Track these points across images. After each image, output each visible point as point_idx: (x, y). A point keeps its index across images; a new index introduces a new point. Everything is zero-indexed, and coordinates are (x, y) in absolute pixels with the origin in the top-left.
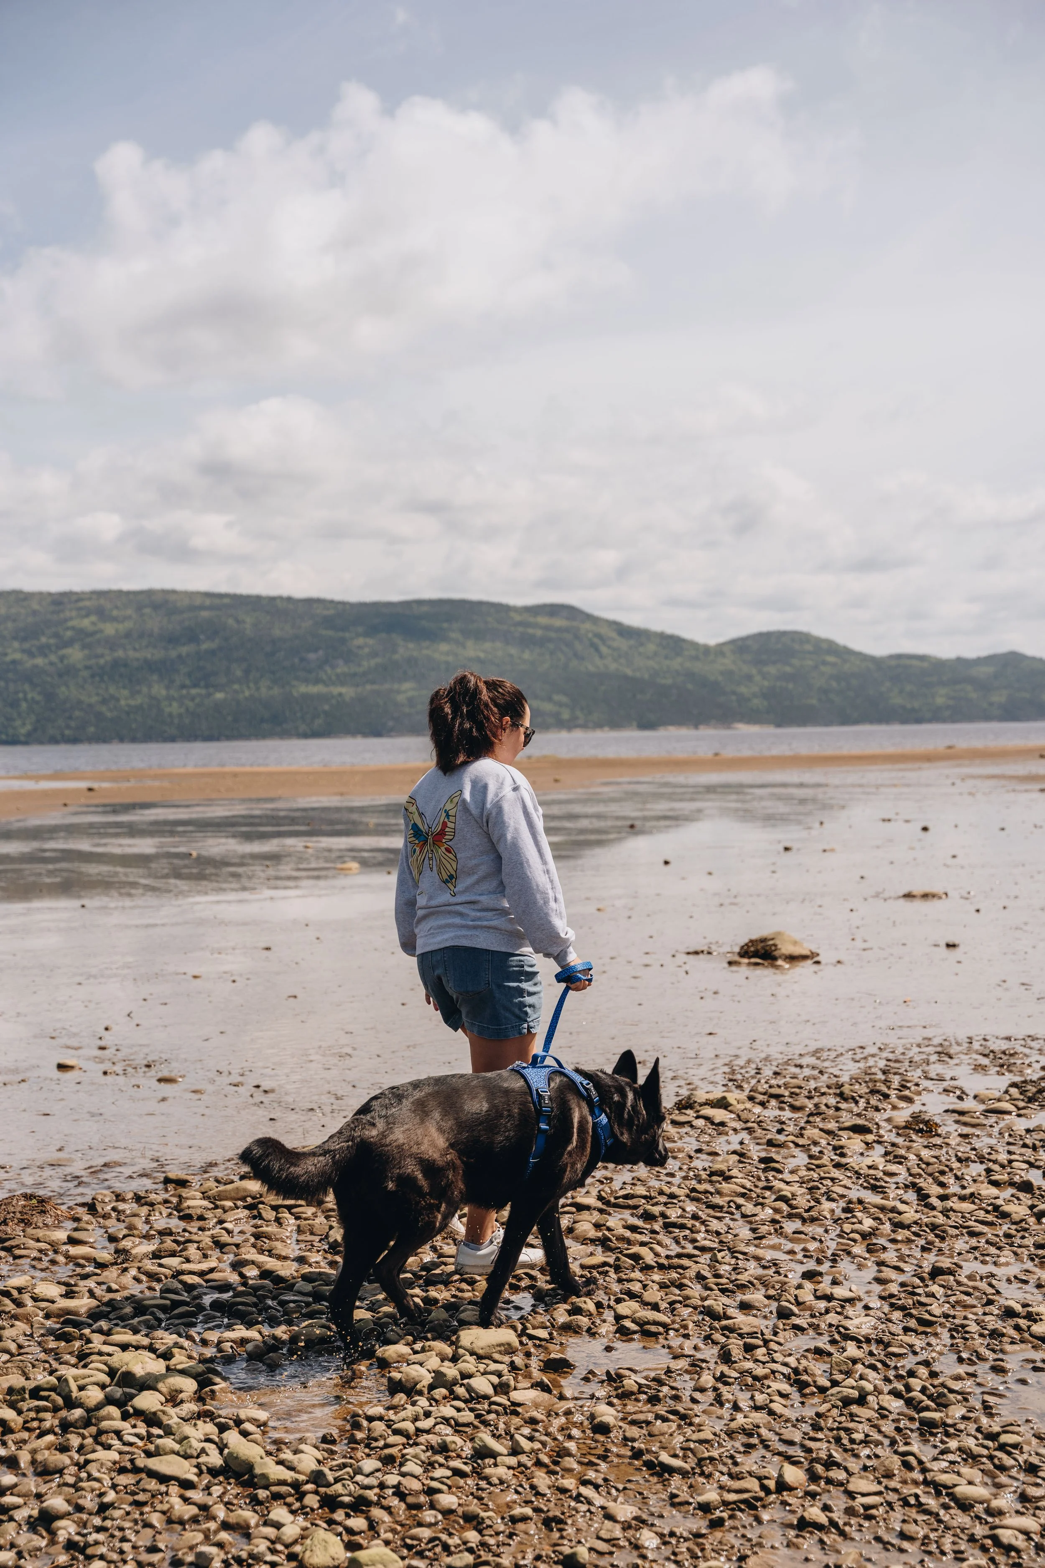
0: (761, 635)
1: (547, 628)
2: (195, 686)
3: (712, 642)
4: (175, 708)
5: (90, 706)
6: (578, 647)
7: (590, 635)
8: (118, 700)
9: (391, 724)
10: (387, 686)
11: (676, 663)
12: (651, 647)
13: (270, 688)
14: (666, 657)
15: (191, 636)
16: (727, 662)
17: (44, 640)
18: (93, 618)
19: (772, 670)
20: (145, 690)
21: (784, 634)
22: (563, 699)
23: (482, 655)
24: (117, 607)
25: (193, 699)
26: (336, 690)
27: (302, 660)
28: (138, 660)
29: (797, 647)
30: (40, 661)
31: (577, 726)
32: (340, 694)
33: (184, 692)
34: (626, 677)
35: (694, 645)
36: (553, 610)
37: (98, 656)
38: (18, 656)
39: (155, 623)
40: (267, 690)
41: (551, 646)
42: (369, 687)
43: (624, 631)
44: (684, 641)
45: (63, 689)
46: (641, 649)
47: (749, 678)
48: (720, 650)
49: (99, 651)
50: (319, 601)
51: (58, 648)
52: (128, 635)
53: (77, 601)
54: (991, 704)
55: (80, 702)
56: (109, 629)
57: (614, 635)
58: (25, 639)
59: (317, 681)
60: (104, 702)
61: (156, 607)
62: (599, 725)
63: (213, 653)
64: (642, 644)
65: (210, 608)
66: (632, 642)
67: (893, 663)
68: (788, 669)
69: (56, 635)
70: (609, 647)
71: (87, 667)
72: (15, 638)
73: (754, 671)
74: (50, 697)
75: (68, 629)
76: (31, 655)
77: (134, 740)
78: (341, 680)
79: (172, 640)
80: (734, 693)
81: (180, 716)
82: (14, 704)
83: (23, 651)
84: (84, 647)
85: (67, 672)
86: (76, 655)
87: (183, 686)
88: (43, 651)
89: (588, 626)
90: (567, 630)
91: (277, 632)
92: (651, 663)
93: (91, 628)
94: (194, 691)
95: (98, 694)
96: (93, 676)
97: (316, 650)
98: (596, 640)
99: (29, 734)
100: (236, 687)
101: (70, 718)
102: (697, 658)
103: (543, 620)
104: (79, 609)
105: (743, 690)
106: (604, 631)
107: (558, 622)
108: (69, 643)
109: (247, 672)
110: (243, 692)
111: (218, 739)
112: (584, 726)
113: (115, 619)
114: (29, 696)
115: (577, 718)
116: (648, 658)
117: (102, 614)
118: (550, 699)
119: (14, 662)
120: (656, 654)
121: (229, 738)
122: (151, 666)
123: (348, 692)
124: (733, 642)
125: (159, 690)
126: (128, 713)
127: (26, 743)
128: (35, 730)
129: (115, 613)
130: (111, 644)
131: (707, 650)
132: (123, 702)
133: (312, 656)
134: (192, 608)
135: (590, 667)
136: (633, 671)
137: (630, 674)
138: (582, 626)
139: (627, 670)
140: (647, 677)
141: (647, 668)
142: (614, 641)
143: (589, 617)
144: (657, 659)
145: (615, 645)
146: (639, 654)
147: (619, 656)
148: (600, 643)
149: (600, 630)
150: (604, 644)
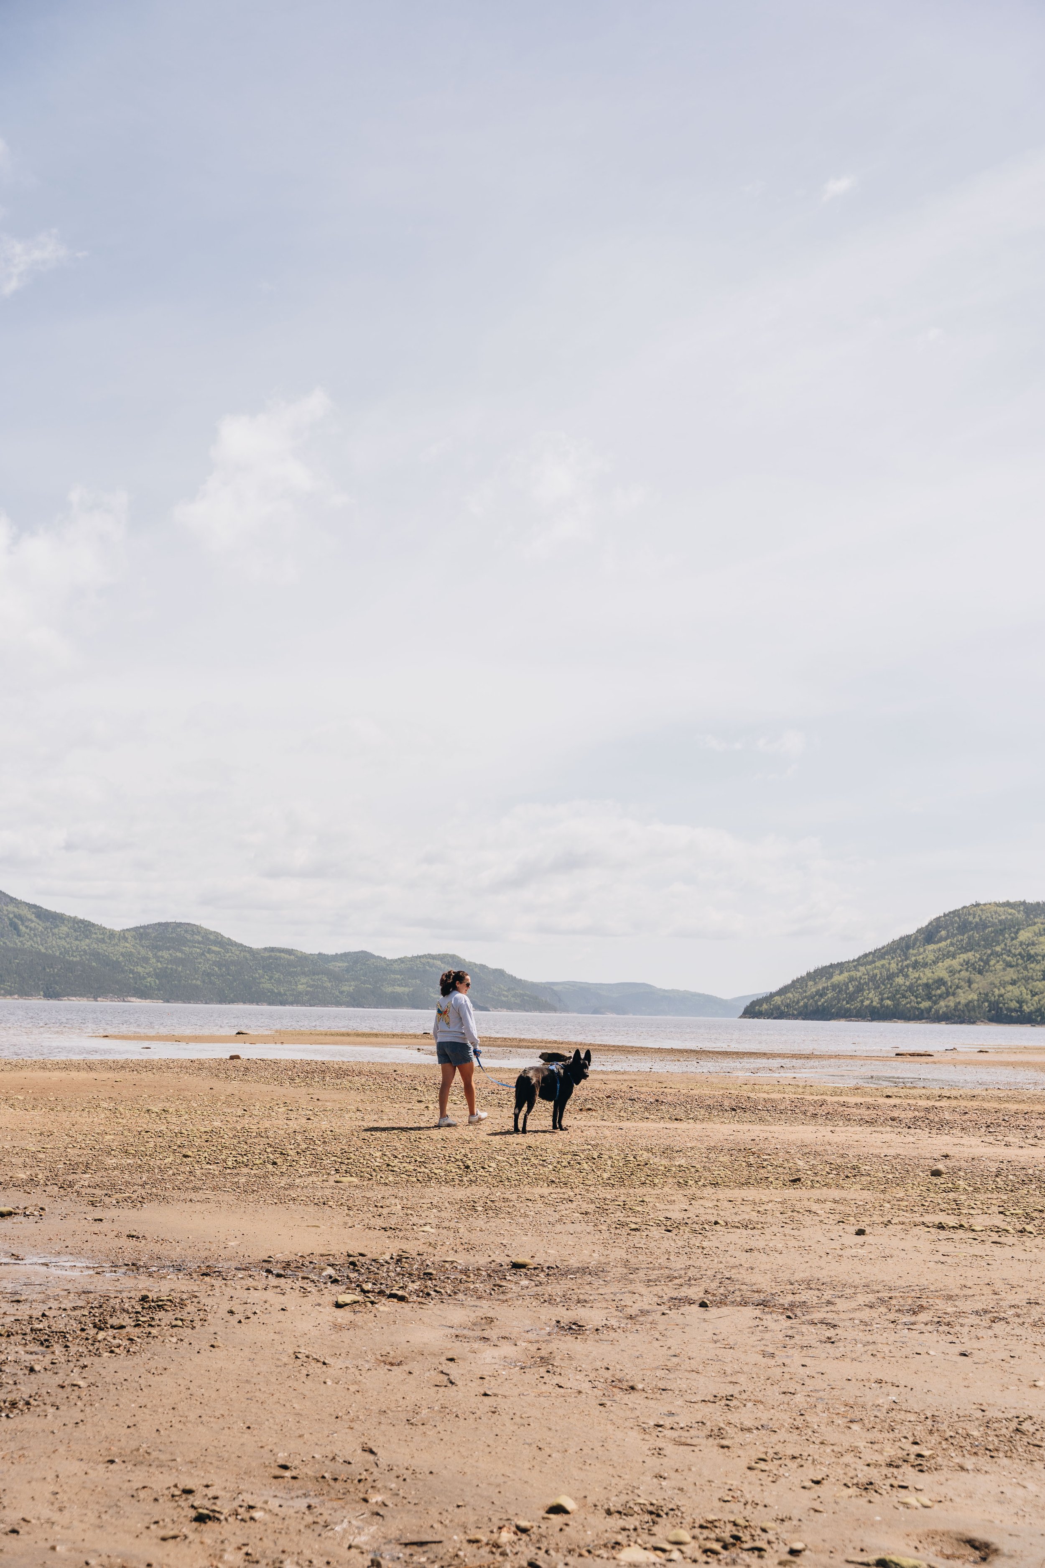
0: (160, 924)
3: (118, 928)
7: (11, 916)
11: (84, 944)
14: (76, 939)
16: (129, 946)
19: (165, 954)
21: (179, 925)
29: (189, 937)
34: (39, 953)
35: (102, 929)
43: (42, 914)
44: (93, 925)
46: (56, 931)
47: (146, 960)
48: (123, 935)
54: (342, 992)
57: (33, 917)
62: (10, 993)
64: (57, 926)
66: (48, 924)
67: (267, 954)
68: (179, 954)
70: (27, 927)
73: (150, 955)
80: (132, 971)
89: (11, 908)
92: (63, 942)
98: (16, 920)
102: (103, 941)
105: (140, 969)
106: (25, 912)
116: (60, 938)
120: (68, 935)
124: (136, 929)
131: (112, 934)
135: (8, 943)
136: (46, 949)
137: (43, 950)
138: (5, 908)
139: (40, 947)
140: (58, 954)
141: (58, 946)
142: (32, 921)
143: (12, 900)
144: (68, 939)
145: (32, 925)
146: (53, 934)
147: (35, 935)
148: (20, 923)
149: (21, 912)
150: (23, 924)
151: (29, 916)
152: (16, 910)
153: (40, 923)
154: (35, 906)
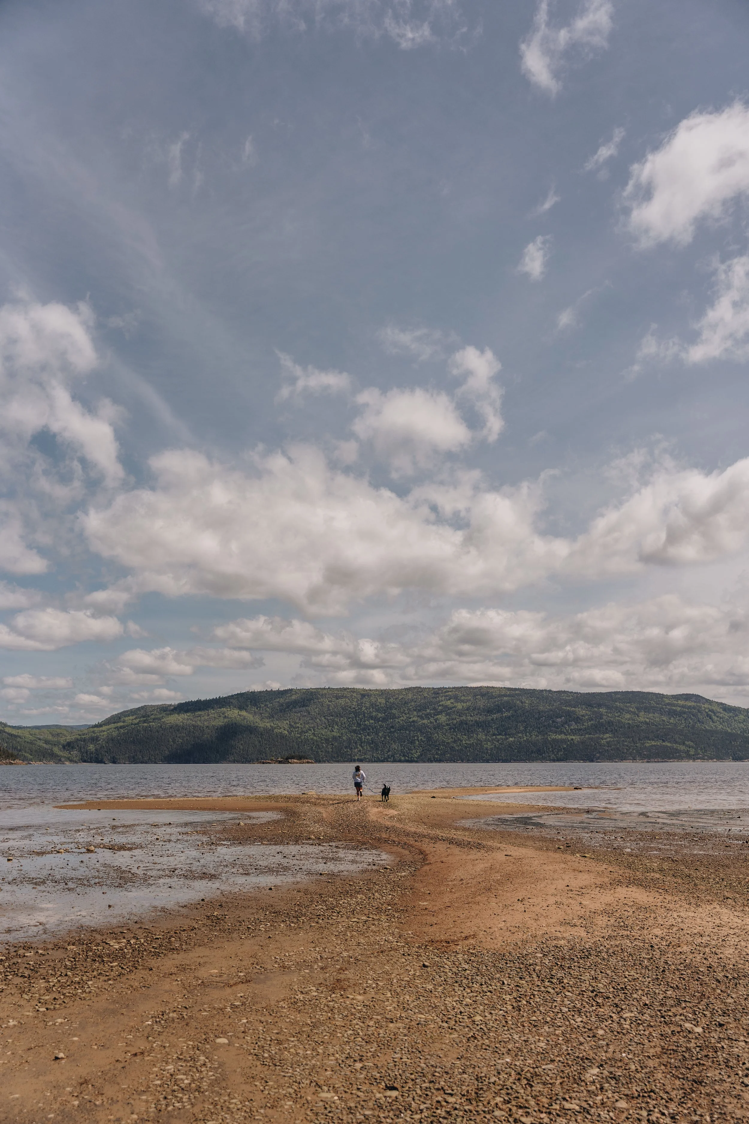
1: (683, 706)
2: (500, 734)
4: (489, 745)
5: (448, 743)
6: (700, 717)
7: (707, 710)
8: (461, 741)
9: (598, 755)
10: (597, 735)
12: (742, 717)
13: (537, 736)
15: (498, 709)
17: (428, 711)
18: (452, 701)
20: (475, 735)
22: (692, 744)
23: (648, 720)
24: (464, 695)
25: (498, 741)
26: (570, 737)
27: (553, 722)
28: (472, 721)
30: (425, 721)
31: (698, 759)
32: (572, 739)
33: (494, 737)
34: (726, 732)
36: (688, 697)
37: (452, 719)
38: (415, 719)
39: (481, 703)
40: (535, 737)
41: (685, 716)
42: (587, 736)
43: (727, 708)
45: (436, 735)
46: (736, 718)
49: (454, 717)
50: (564, 692)
51: (435, 715)
52: (468, 709)
53: (445, 692)
55: (443, 742)
56: (459, 706)
57: (721, 710)
58: (419, 711)
59: (561, 732)
60: (455, 742)
61: (483, 695)
62: (711, 758)
63: (509, 718)
64: (736, 715)
65: (509, 696)
66: (731, 714)
69: (434, 709)
70: (718, 717)
71: (447, 725)
72: (415, 710)
74: (429, 739)
75: (440, 705)
76: (422, 718)
77: (468, 761)
78: (573, 732)
79: (490, 711)
81: (492, 749)
82: (412, 742)
83: (418, 716)
84: (447, 714)
85: (439, 727)
86: (443, 718)
87: (494, 735)
88: (428, 716)
89: (706, 706)
90: (694, 708)
91: (541, 708)
92: (742, 725)
93: (451, 706)
94: (499, 737)
95: (452, 738)
96: (450, 729)
97: (561, 717)
98: (710, 713)
99: (418, 758)
100: (520, 735)
101: (438, 749)
103: (680, 702)
104: (447, 696)
106: (715, 708)
107: (689, 704)
108: (440, 713)
109: (526, 728)
110: (523, 738)
111: (510, 762)
112: (703, 759)
113: (463, 701)
114: (420, 738)
115: (699, 754)
116: (739, 722)
117: (456, 698)
118: (684, 744)
119: (413, 721)
120: (744, 721)
121: (515, 761)
122: (478, 724)
123: (576, 738)
125: (482, 736)
126: (466, 748)
127: (417, 762)
128: (421, 755)
129: (463, 698)
130: (460, 713)
132: (464, 742)
133: (559, 720)
134: (500, 696)
135: (707, 727)
136: (731, 729)
137: (729, 731)
138: (703, 706)
139: (728, 729)
140: (739, 732)
141: (739, 728)
142: (721, 713)
143: (707, 701)
144: (745, 723)
145: (721, 715)
146: (735, 720)
147: (723, 722)
148: (713, 714)
149: (713, 708)
150: (715, 715)
151: (718, 710)
152: (710, 706)
153: (726, 714)
154: (721, 704)
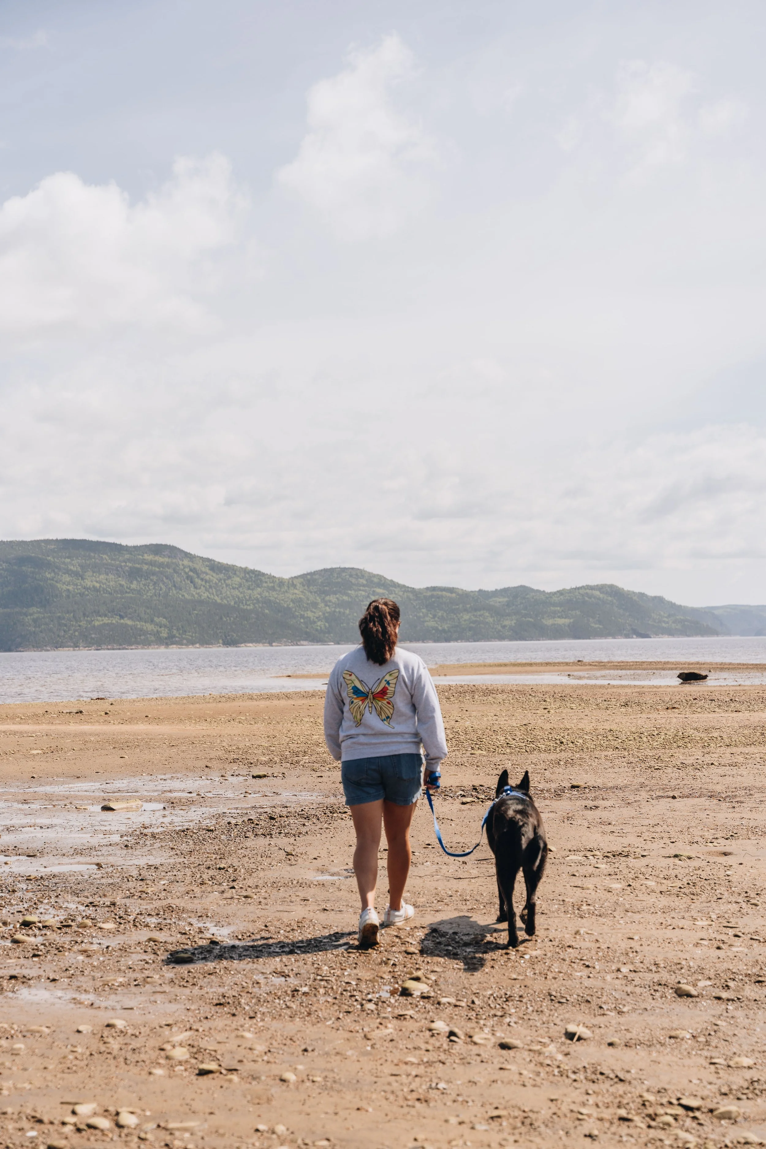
0: (325, 570)
1: (151, 563)
3: (286, 576)
6: (177, 579)
7: (187, 570)
9: (18, 640)
10: (17, 610)
11: (256, 593)
12: (237, 580)
14: (249, 589)
16: (297, 593)
19: (333, 598)
21: (344, 570)
22: (164, 621)
23: (97, 585)
29: (353, 581)
31: (172, 644)
34: (215, 603)
35: (272, 578)
36: (157, 549)
41: (155, 578)
43: (215, 567)
44: (263, 574)
46: (229, 582)
47: (315, 605)
48: (292, 583)
54: (504, 627)
57: (207, 570)
62: (192, 642)
64: (229, 578)
66: (221, 576)
67: (429, 594)
68: (346, 598)
70: (202, 580)
73: (319, 600)
80: (302, 617)
89: (186, 562)
90: (168, 566)
92: (236, 593)
98: (191, 574)
102: (273, 589)
103: (148, 557)
105: (309, 614)
106: (198, 566)
107: (160, 559)
112: (179, 643)
115: (174, 636)
116: (234, 588)
118: (152, 621)
120: (240, 585)
124: (303, 576)
131: (281, 582)
135: (186, 596)
136: (221, 599)
137: (219, 601)
138: (181, 562)
139: (216, 598)
140: (232, 603)
141: (233, 596)
142: (207, 574)
143: (187, 555)
144: (241, 589)
145: (207, 577)
146: (227, 585)
147: (210, 587)
148: (195, 576)
149: (195, 566)
150: (198, 577)
151: (203, 569)
152: (191, 564)
153: (214, 575)
154: (208, 560)
